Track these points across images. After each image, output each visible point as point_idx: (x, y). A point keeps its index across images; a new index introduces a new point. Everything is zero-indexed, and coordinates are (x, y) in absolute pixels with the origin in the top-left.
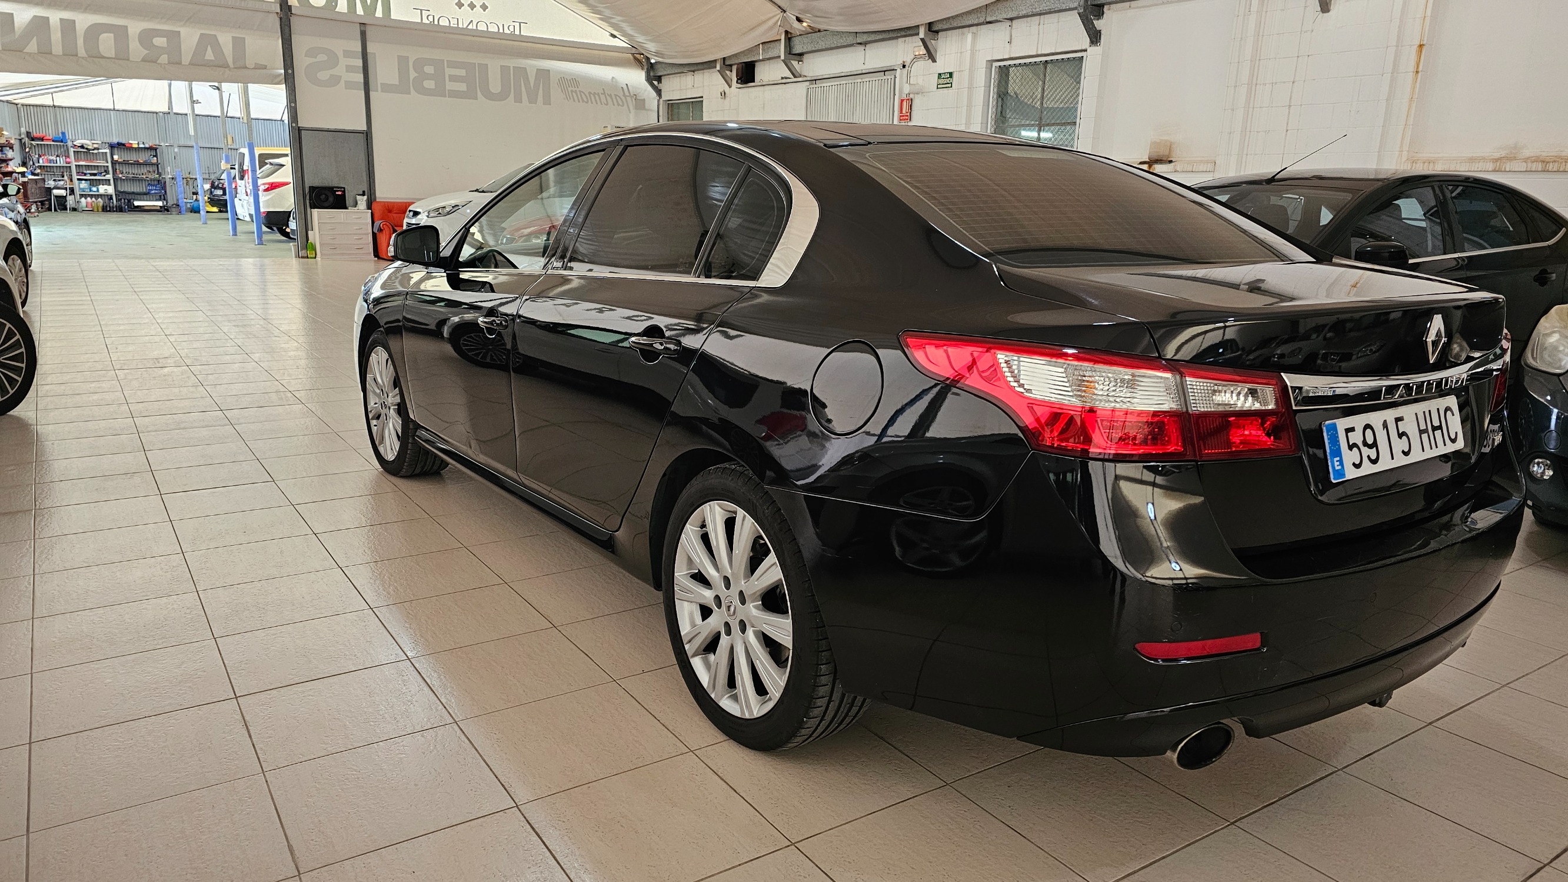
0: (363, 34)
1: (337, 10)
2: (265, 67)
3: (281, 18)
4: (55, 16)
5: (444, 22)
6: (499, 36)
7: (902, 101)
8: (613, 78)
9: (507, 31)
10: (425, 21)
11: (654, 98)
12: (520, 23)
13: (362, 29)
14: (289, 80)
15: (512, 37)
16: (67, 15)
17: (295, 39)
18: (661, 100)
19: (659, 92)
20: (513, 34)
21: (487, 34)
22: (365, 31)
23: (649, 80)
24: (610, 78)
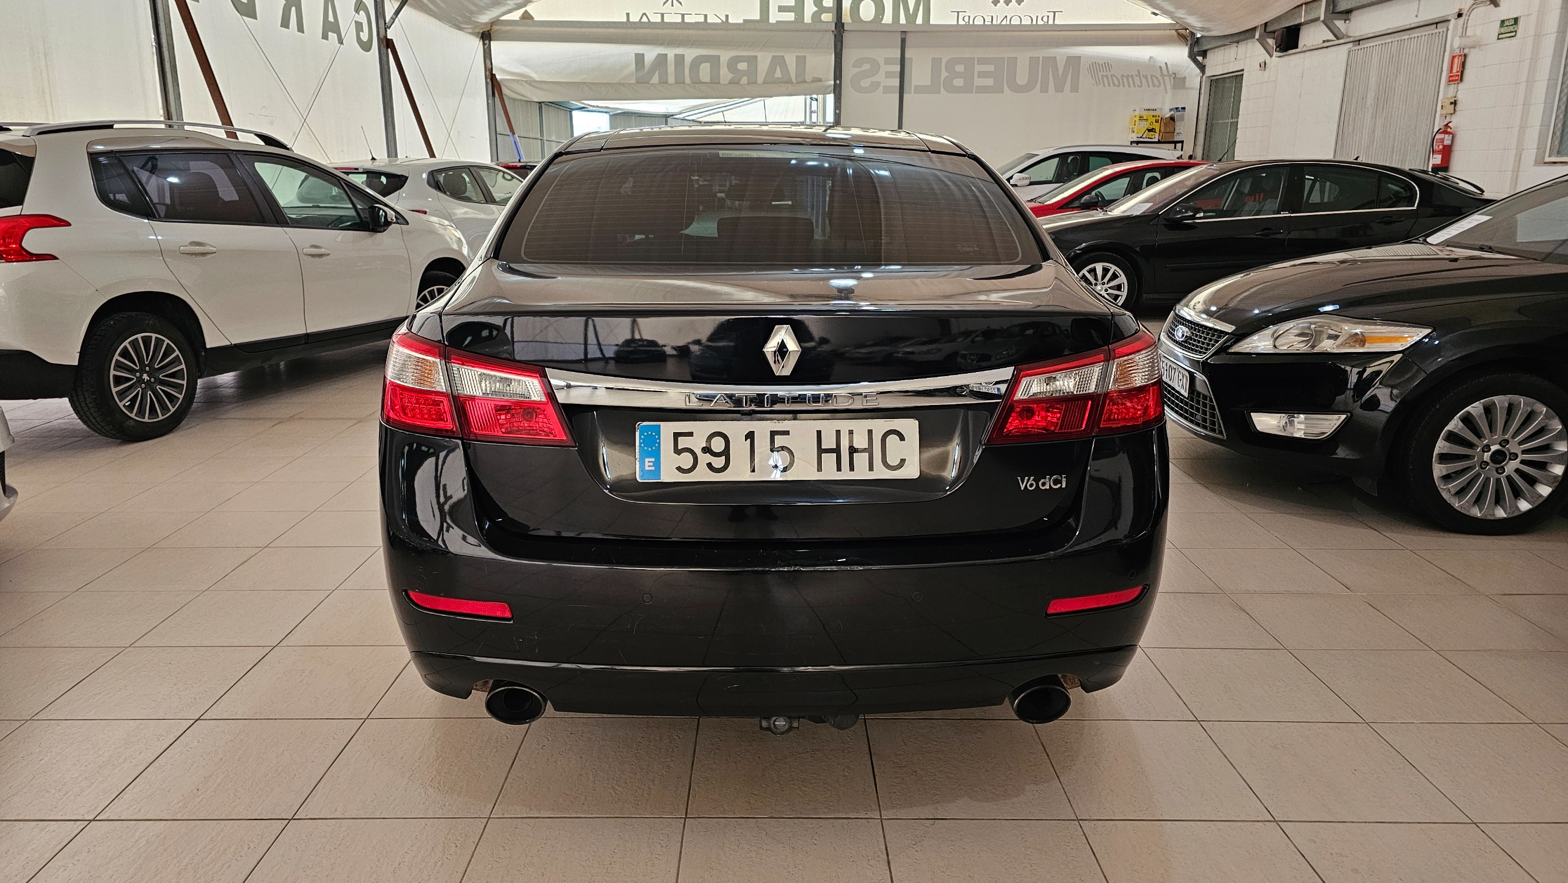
0: (903, 41)
1: (883, 22)
2: (820, 80)
3: (835, 36)
4: (671, 53)
5: (979, 22)
6: (1033, 28)
7: (1454, 57)
8: (1151, 57)
9: (1040, 22)
10: (961, 22)
11: (1197, 76)
12: (1054, 12)
13: (903, 36)
14: (837, 90)
15: (1046, 28)
16: (679, 51)
17: (845, 52)
18: (1204, 77)
19: (1202, 68)
20: (1047, 25)
21: (1021, 28)
22: (905, 39)
23: (1192, 56)
24: (1148, 57)
